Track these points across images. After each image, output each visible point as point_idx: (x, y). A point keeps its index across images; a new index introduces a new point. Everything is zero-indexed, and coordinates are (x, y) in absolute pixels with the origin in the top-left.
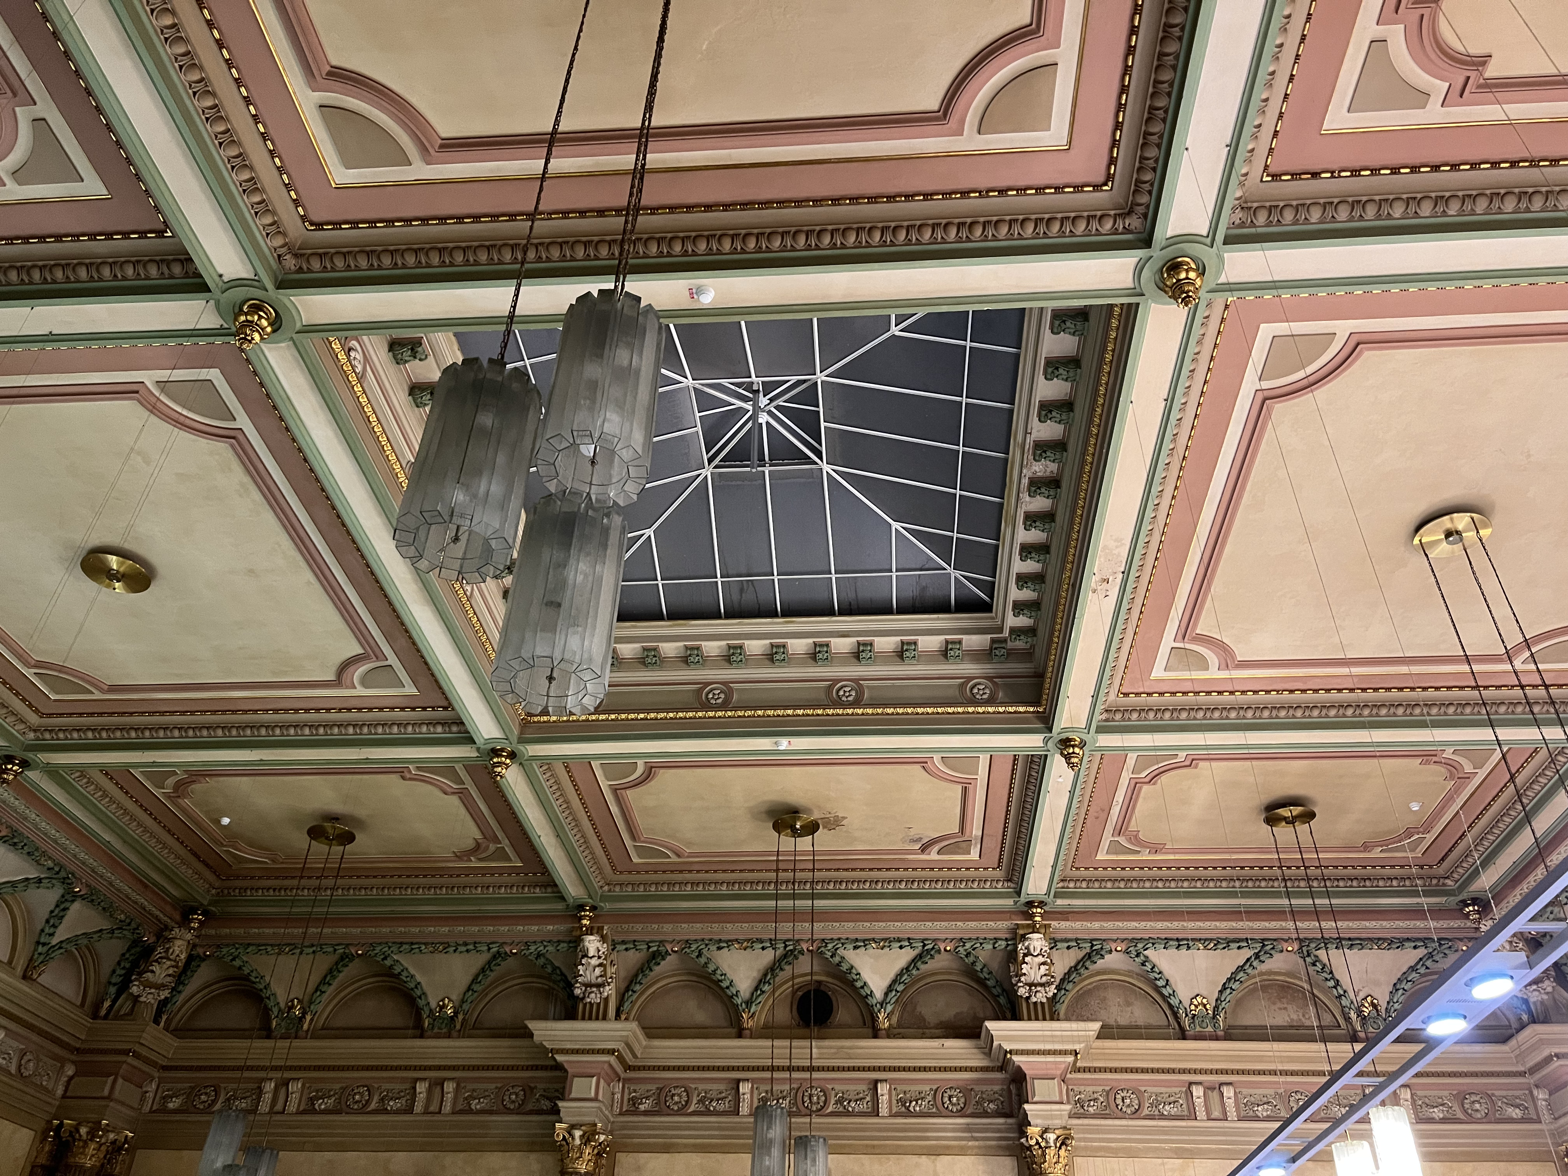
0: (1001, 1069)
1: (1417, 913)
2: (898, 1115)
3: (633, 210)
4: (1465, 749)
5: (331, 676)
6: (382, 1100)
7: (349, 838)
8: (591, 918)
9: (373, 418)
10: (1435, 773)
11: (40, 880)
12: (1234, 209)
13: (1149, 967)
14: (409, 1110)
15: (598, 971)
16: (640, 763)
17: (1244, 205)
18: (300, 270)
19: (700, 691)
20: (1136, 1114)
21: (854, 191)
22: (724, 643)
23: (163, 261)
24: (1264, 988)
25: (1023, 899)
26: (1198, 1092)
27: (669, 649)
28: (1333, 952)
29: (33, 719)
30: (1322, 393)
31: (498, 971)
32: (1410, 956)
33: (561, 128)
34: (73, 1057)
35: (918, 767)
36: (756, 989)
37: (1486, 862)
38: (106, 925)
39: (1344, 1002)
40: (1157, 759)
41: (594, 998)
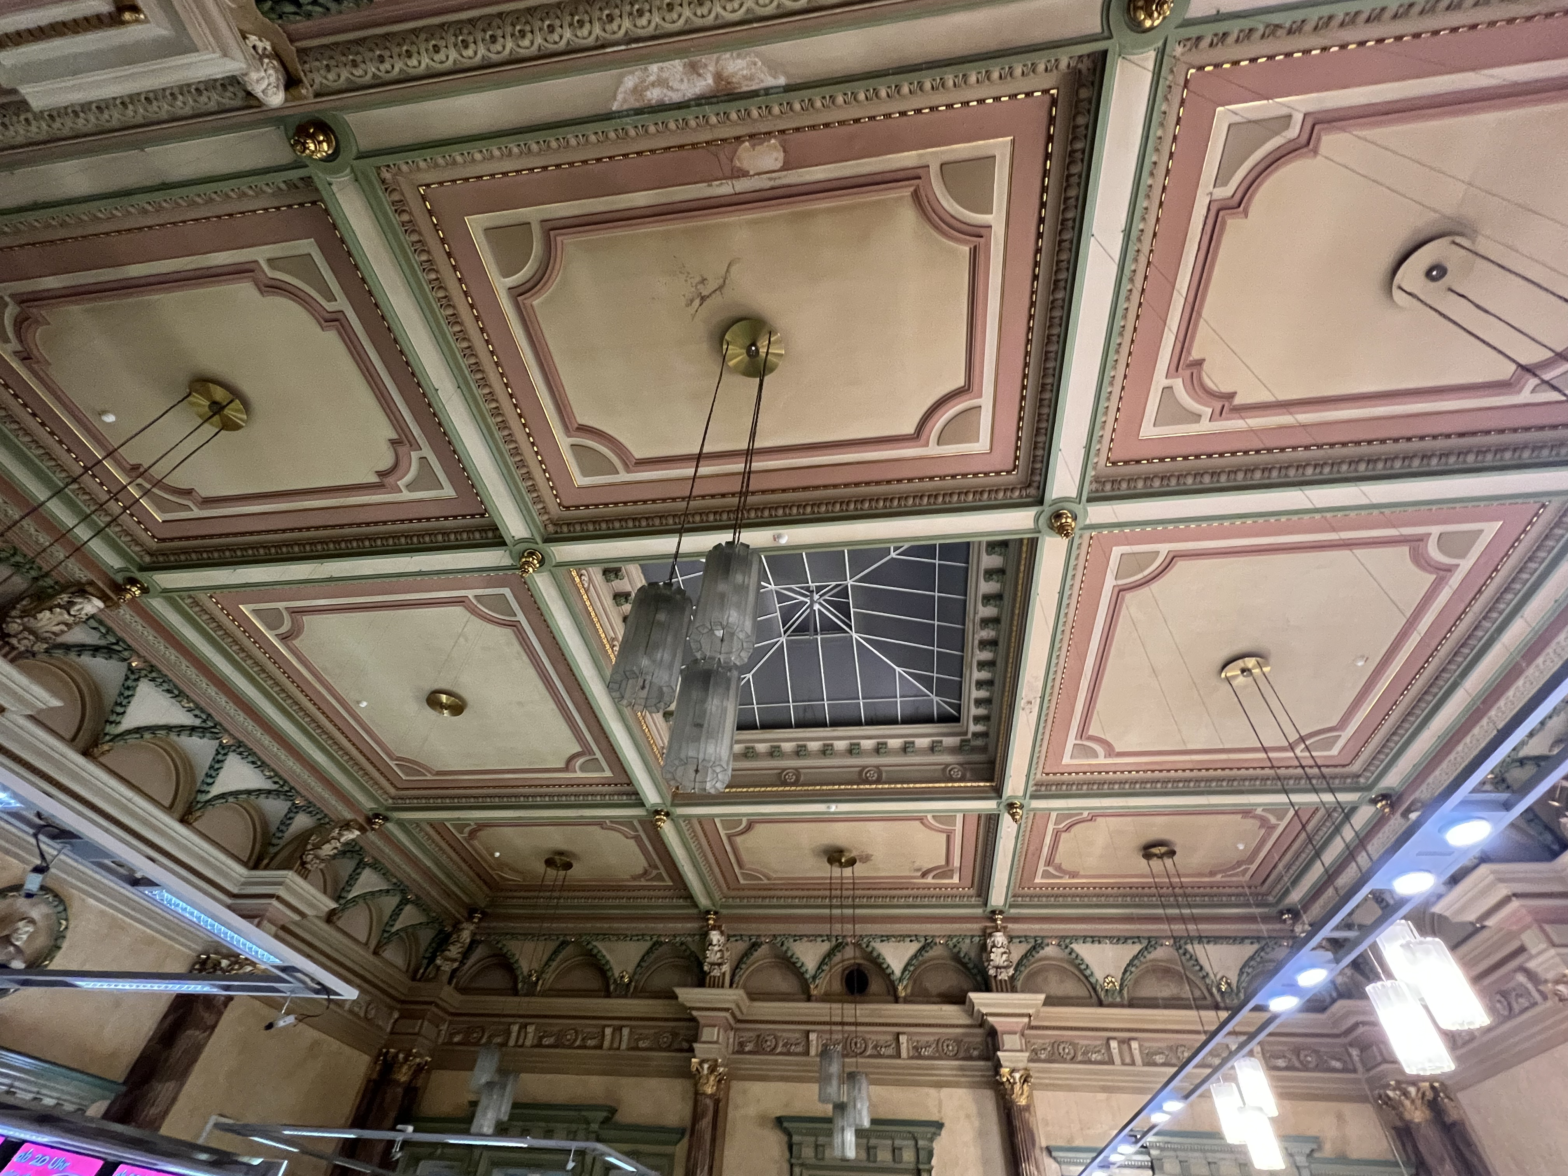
0: (981, 1025)
1: (1251, 919)
2: (912, 1058)
3: (744, 493)
4: (1271, 809)
5: (562, 765)
6: (583, 1039)
7: (568, 866)
8: (714, 920)
9: (593, 614)
10: (1251, 824)
11: (388, 891)
12: (1091, 483)
13: (1074, 955)
14: (600, 1047)
15: (719, 955)
16: (745, 820)
17: (1097, 480)
18: (556, 533)
19: (780, 774)
20: (1073, 1060)
21: (867, 479)
22: (794, 743)
23: (482, 530)
24: (1154, 971)
25: (989, 909)
26: (1114, 1044)
27: (761, 747)
28: (1196, 946)
29: (392, 791)
30: (1155, 586)
31: (656, 953)
32: (1249, 949)
33: (704, 451)
34: (399, 1006)
35: (917, 823)
36: (819, 968)
37: (1295, 882)
38: (423, 919)
39: (1208, 981)
40: (1071, 816)
41: (716, 973)
